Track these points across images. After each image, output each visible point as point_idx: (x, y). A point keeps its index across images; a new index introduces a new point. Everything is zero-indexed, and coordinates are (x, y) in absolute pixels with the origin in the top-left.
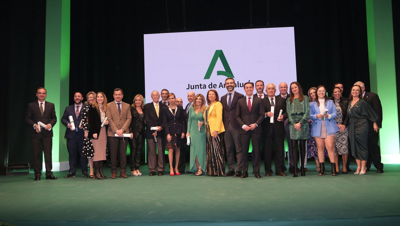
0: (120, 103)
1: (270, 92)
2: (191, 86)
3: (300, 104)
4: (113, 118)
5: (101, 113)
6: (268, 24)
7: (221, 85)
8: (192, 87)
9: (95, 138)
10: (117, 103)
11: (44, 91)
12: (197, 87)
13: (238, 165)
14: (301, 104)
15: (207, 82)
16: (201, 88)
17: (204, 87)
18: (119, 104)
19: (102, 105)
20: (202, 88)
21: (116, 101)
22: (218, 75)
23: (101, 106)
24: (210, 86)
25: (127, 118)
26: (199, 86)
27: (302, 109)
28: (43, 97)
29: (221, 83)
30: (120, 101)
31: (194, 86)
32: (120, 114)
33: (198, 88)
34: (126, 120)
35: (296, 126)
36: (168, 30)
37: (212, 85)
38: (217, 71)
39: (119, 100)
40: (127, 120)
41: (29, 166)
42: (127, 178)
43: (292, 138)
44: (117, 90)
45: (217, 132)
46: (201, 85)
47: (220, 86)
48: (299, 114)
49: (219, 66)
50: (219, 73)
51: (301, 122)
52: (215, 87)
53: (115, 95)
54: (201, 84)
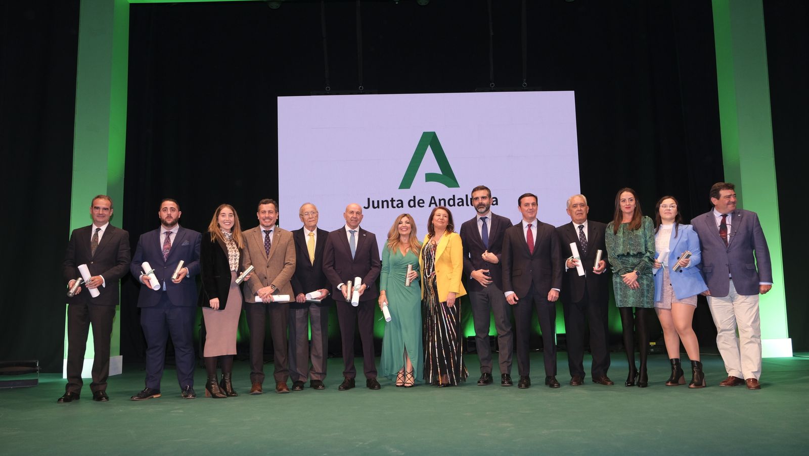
0: (271, 229)
1: (578, 212)
2: (373, 202)
3: (636, 235)
4: (253, 262)
5: (230, 250)
6: (525, 85)
7: (433, 201)
8: (376, 205)
9: (215, 307)
10: (264, 231)
11: (106, 204)
12: (385, 203)
13: (506, 361)
14: (638, 234)
15: (405, 195)
16: (393, 207)
17: (400, 205)
18: (267, 233)
19: (230, 234)
20: (395, 207)
21: (263, 225)
22: (426, 181)
23: (228, 235)
24: (412, 203)
25: (286, 262)
26: (390, 203)
27: (639, 244)
28: (104, 217)
29: (433, 197)
30: (271, 226)
31: (378, 201)
32: (268, 254)
33: (388, 207)
34: (284, 268)
35: (627, 279)
36: (328, 89)
37: (414, 200)
38: (426, 174)
39: (269, 224)
40: (285, 266)
41: (38, 368)
42: (288, 393)
43: (620, 305)
44: (265, 203)
45: (455, 293)
46: (392, 201)
47: (431, 203)
48: (634, 256)
49: (430, 163)
50: (430, 177)
51: (638, 270)
52: (421, 205)
53: (260, 212)
54: (392, 199)
